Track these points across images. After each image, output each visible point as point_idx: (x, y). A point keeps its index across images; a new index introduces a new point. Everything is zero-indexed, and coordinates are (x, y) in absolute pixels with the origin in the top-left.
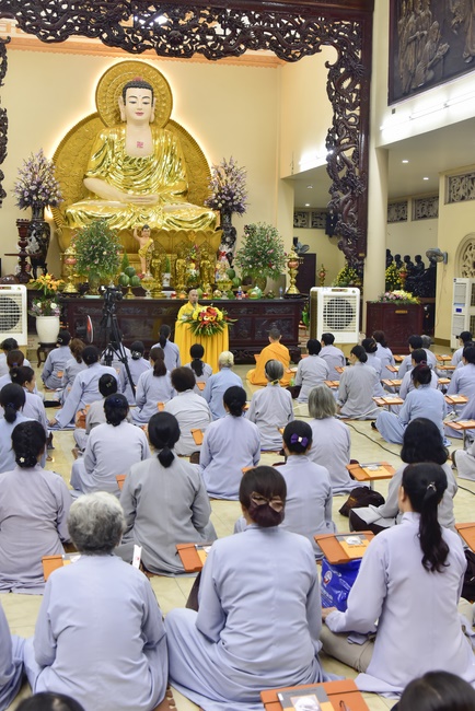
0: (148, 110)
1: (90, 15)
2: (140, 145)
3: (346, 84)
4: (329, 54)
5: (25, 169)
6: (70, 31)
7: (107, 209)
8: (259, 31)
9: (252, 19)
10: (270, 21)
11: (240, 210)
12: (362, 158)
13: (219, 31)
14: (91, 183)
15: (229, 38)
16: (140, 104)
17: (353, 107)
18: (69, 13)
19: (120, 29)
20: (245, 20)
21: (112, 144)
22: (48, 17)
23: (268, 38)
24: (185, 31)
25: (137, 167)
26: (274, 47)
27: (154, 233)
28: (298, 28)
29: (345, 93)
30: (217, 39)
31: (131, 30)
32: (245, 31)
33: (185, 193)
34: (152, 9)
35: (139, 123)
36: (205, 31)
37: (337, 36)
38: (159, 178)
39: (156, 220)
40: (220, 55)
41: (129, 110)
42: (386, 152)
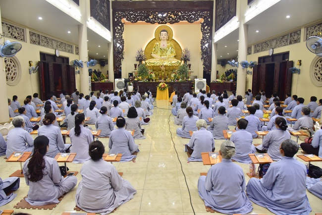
0: (166, 37)
1: (143, 16)
2: (164, 45)
3: (206, 28)
4: (201, 20)
5: (137, 52)
6: (138, 20)
7: (156, 61)
8: (183, 16)
9: (181, 13)
10: (186, 13)
11: (189, 60)
12: (210, 47)
13: (173, 17)
14: (153, 55)
15: (176, 18)
16: (164, 36)
17: (208, 33)
18: (138, 16)
19: (149, 18)
20: (180, 14)
21: (157, 45)
22: (133, 17)
23: (186, 18)
24: (165, 17)
25: (163, 51)
26: (187, 20)
27: (165, 66)
28: (193, 14)
29: (206, 30)
30: (173, 19)
31: (152, 18)
32: (180, 16)
33: (175, 56)
34: (157, 13)
35: (164, 40)
36: (169, 17)
37: (203, 16)
38: (169, 53)
39: (166, 63)
40: (173, 23)
41: (162, 37)
42: (216, 44)
